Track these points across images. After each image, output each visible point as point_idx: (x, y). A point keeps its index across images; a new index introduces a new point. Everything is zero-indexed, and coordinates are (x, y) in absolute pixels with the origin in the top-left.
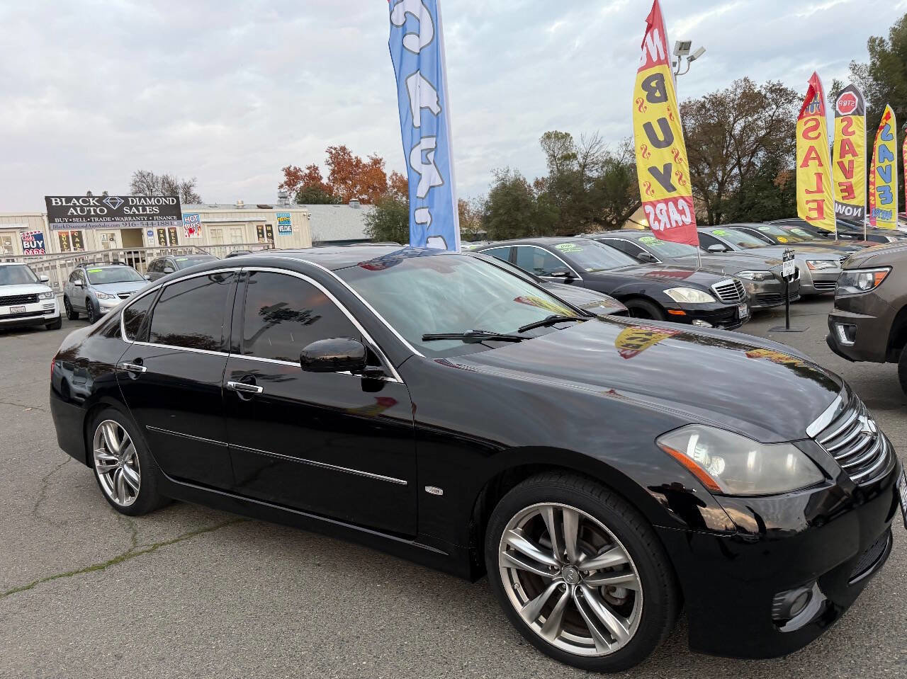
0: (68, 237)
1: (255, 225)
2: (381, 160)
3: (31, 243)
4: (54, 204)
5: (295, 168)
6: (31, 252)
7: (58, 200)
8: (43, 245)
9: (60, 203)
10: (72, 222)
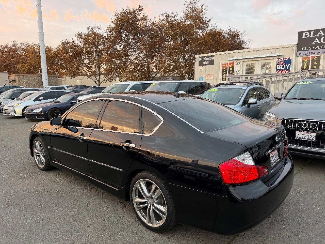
0: (309, 61)
3: (282, 66)
4: (304, 37)
6: (280, 72)
7: (308, 33)
8: (289, 67)
9: (309, 36)
10: (314, 49)
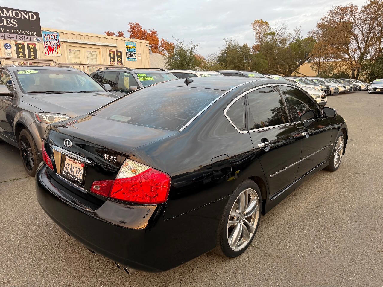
1: (108, 49)
2: (156, 32)
5: (111, 32)
